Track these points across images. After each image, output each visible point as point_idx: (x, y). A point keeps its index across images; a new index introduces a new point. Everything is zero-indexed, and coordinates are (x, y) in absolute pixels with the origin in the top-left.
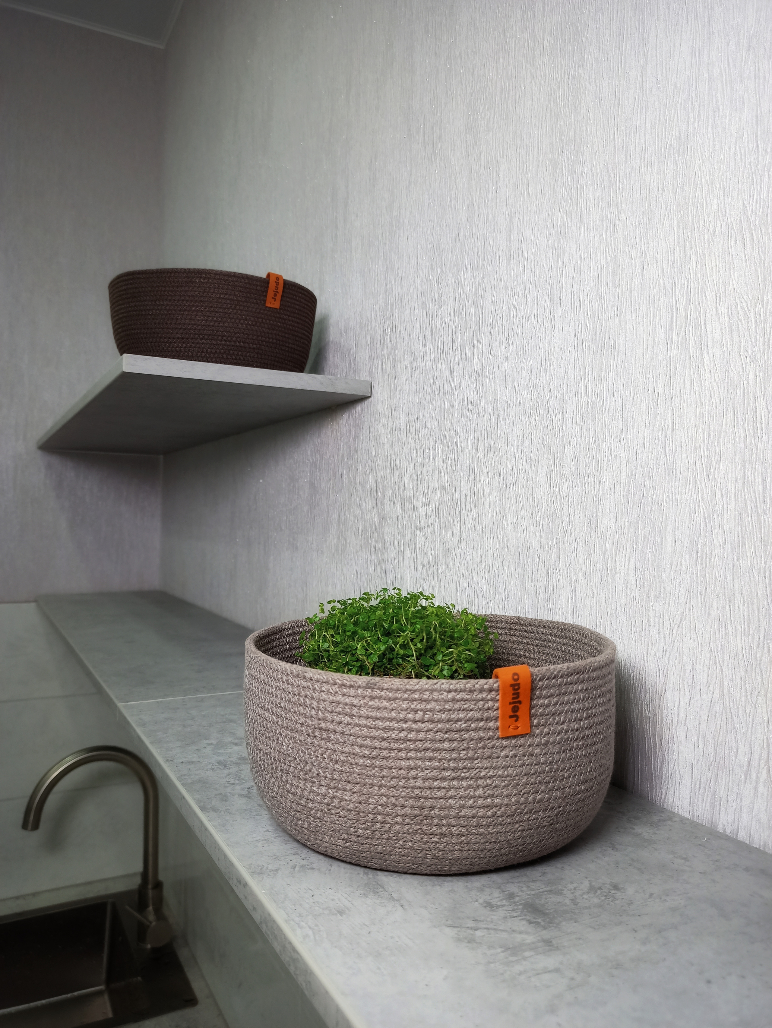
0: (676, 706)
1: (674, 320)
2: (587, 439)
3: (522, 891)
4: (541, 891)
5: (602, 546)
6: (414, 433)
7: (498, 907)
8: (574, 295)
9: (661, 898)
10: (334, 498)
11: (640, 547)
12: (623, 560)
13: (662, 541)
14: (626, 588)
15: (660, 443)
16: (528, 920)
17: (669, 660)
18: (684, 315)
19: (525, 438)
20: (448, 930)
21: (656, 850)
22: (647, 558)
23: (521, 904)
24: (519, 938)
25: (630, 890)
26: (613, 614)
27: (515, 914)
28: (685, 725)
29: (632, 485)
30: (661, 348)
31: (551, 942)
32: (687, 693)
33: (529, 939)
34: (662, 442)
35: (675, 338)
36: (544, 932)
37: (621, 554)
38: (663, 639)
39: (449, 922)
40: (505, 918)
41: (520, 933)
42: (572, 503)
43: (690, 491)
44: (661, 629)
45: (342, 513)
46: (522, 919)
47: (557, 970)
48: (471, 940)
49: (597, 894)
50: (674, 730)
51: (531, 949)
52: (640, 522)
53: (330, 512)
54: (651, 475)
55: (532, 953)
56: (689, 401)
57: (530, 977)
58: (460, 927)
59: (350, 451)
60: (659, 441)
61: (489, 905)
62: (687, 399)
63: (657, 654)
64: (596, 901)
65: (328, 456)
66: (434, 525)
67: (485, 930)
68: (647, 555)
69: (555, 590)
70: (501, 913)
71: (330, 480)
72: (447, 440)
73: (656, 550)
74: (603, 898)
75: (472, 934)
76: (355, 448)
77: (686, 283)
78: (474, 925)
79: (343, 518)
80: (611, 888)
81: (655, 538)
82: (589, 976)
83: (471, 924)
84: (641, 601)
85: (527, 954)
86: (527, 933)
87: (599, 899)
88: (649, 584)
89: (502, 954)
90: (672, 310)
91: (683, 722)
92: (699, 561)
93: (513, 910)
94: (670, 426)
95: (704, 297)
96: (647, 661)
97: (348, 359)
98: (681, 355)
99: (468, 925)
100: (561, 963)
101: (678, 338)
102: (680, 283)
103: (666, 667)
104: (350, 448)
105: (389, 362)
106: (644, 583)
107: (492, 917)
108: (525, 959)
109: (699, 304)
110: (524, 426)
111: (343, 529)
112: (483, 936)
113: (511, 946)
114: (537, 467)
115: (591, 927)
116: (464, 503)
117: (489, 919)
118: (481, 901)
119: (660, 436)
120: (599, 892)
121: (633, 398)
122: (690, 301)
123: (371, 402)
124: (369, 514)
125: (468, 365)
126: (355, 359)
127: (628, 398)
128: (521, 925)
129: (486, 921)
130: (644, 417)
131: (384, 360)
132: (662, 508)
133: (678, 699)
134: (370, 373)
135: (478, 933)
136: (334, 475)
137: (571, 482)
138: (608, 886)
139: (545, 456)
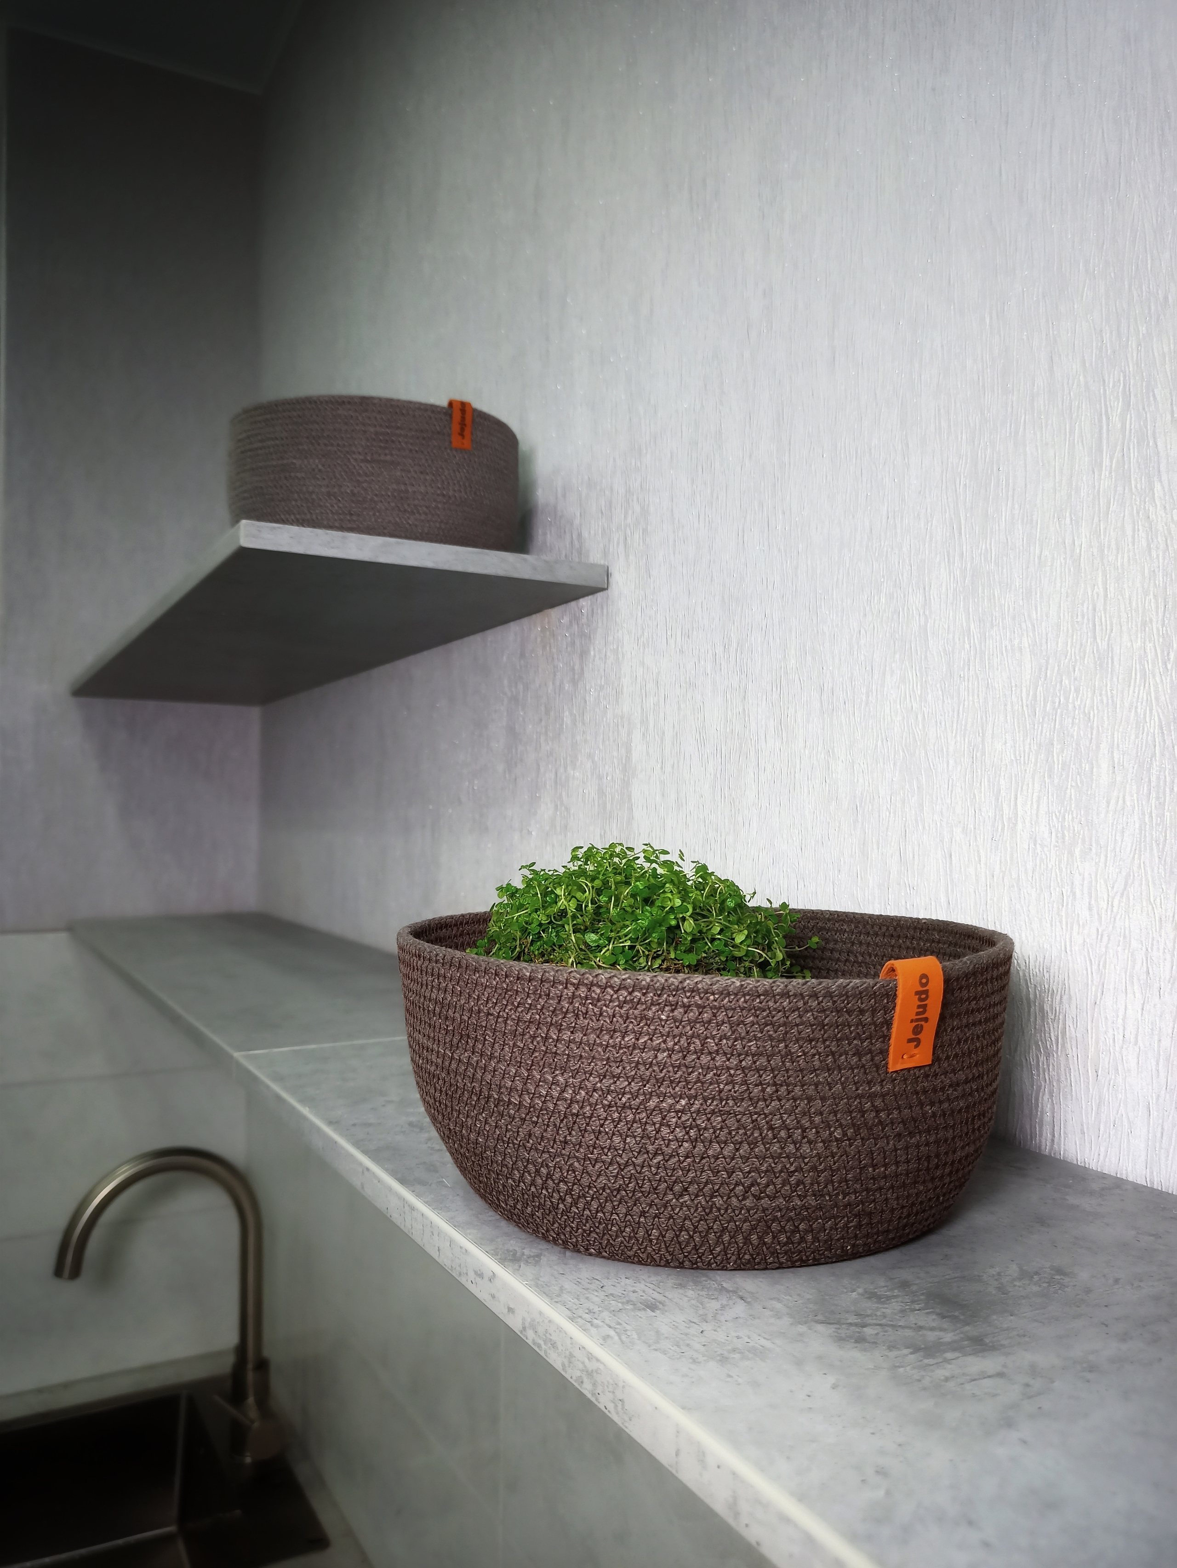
0: (1121, 1017)
1: (1105, 435)
2: (965, 625)
3: (918, 1278)
4: (947, 1277)
5: (994, 785)
6: (679, 638)
7: (888, 1298)
8: (939, 410)
9: (1132, 1285)
10: (548, 748)
11: (1056, 781)
12: (1029, 803)
13: (1092, 768)
14: (1035, 845)
15: (1085, 621)
16: (938, 1314)
17: (1107, 947)
18: (1119, 426)
19: (863, 631)
20: (820, 1328)
21: (1108, 1225)
22: (1068, 796)
23: (922, 1294)
24: (931, 1336)
25: (1084, 1275)
26: (1013, 886)
27: (917, 1307)
28: (1136, 1043)
29: (1040, 688)
30: (1084, 478)
31: (982, 1340)
32: (1138, 995)
33: (948, 1337)
34: (1088, 620)
35: (1106, 462)
36: (967, 1328)
37: (1025, 793)
38: (1096, 916)
39: (820, 1317)
40: (903, 1311)
41: (932, 1329)
42: (943, 723)
43: (1137, 689)
44: (1093, 902)
45: (562, 770)
46: (928, 1313)
47: (1000, 1375)
48: (860, 1340)
49: (1035, 1280)
50: (1117, 1054)
51: (954, 1350)
52: (1055, 743)
53: (542, 769)
54: (1071, 669)
55: (957, 1354)
56: (1131, 554)
57: (963, 1384)
58: (839, 1323)
59: (574, 674)
60: (1083, 617)
61: (871, 1295)
62: (1129, 551)
63: (1088, 940)
64: (1035, 1289)
65: (538, 685)
66: (715, 775)
67: (878, 1327)
68: (1068, 791)
69: (916, 857)
70: (895, 1306)
71: (541, 720)
72: (735, 645)
73: (1082, 782)
74: (1045, 1285)
75: (859, 1333)
76: (582, 669)
77: (1122, 379)
78: (859, 1320)
79: (563, 777)
80: (1053, 1272)
81: (1081, 767)
82: (1053, 1382)
83: (852, 1319)
84: (1060, 862)
85: (949, 1355)
86: (941, 1329)
87: (1040, 1286)
88: (1071, 835)
89: (912, 1356)
90: (1100, 421)
91: (1132, 1040)
92: (1153, 794)
93: (913, 1302)
94: (1102, 593)
95: (1151, 398)
96: (1071, 951)
97: (568, 536)
98: (1116, 486)
99: (849, 1321)
100: (1005, 1366)
101: (1111, 462)
102: (1111, 380)
103: (1103, 959)
104: (573, 669)
105: (636, 536)
106: (1063, 834)
107: (884, 1310)
108: (948, 1361)
109: (1144, 409)
110: (862, 614)
111: (564, 794)
112: (877, 1334)
113: (923, 1346)
114: (884, 674)
115: (1036, 1321)
116: (763, 737)
117: (879, 1313)
118: (860, 1290)
119: (1085, 611)
120: (1036, 1278)
121: (1040, 558)
122: (1129, 405)
123: (608, 598)
124: (607, 767)
125: (766, 530)
126: (580, 535)
127: (1032, 557)
128: (929, 1320)
129: (876, 1315)
130: (1058, 585)
131: (628, 532)
132: (1092, 718)
133: (1124, 1005)
134: (605, 553)
135: (868, 1331)
136: (547, 712)
137: (940, 692)
138: (1048, 1270)
139: (897, 656)
